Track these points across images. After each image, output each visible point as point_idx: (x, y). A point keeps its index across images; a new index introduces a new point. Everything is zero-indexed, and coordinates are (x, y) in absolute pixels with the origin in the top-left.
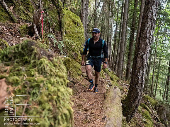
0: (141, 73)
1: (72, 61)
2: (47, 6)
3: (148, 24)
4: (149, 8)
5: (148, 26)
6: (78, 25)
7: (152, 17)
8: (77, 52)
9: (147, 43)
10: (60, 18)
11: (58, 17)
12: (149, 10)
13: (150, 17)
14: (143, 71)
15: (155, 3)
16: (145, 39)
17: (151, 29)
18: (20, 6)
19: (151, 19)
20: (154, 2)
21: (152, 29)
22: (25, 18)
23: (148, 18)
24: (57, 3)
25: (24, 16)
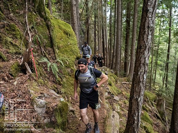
0: (137, 114)
1: (69, 78)
2: (34, 21)
3: (142, 69)
4: (141, 53)
5: (141, 71)
6: (70, 36)
7: (145, 61)
8: (72, 68)
9: (141, 87)
10: (50, 32)
11: (48, 31)
12: (141, 55)
13: (142, 62)
14: (139, 113)
15: (148, 47)
16: (139, 83)
17: (144, 73)
18: (7, 38)
19: (144, 64)
20: (146, 47)
21: (146, 73)
22: (14, 51)
23: (141, 63)
24: (44, 15)
25: (13, 49)
